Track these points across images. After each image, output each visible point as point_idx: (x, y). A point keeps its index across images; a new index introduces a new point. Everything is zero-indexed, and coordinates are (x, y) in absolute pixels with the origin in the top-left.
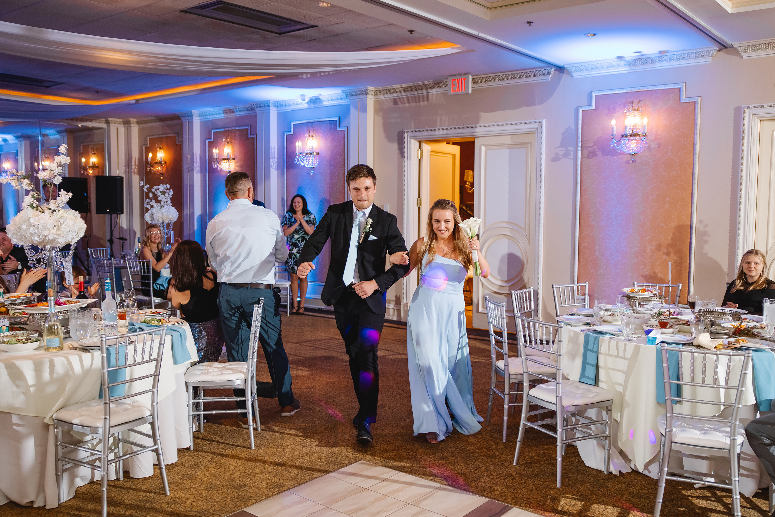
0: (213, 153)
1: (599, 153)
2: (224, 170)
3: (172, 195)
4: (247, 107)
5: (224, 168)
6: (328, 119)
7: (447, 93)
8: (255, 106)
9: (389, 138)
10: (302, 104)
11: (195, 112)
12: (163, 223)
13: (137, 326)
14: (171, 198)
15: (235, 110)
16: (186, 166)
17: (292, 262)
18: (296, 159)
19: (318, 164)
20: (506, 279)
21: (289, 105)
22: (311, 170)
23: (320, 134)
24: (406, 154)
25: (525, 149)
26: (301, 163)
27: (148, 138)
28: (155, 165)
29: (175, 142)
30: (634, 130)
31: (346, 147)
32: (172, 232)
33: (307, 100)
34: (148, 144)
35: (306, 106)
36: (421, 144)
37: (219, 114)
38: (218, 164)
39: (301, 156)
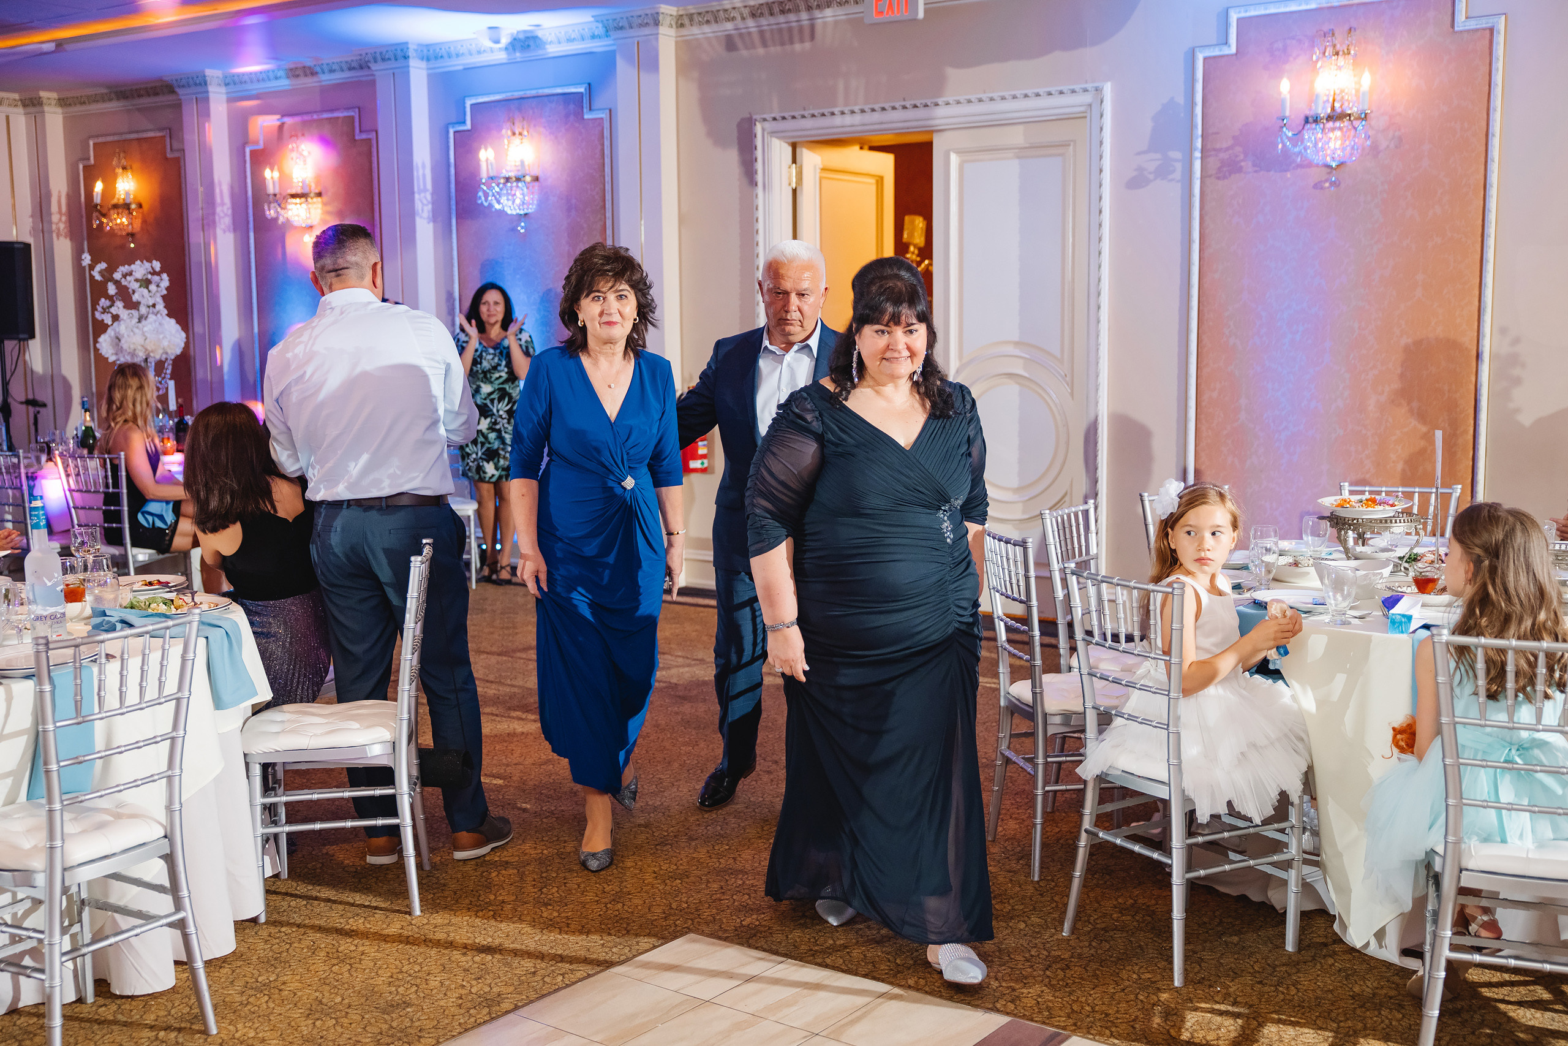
0: (264, 179)
1: (1247, 165)
2: (295, 223)
3: (167, 289)
4: (349, 59)
5: (296, 218)
6: (559, 90)
7: (862, 18)
8: (369, 57)
9: (716, 136)
10: (492, 50)
11: (213, 74)
12: (146, 360)
13: (115, 615)
14: (163, 297)
15: (318, 69)
16: (194, 213)
17: (477, 454)
18: (480, 194)
19: (539, 205)
20: (1015, 483)
21: (457, 55)
22: (520, 221)
23: (542, 129)
24: (759, 178)
25: (1060, 159)
26: (494, 202)
27: (91, 143)
28: (112, 212)
29: (165, 153)
30: (1337, 105)
31: (607, 161)
32: (171, 384)
33: (505, 41)
34: (92, 158)
35: (502, 56)
36: (798, 150)
37: (276, 78)
38: (279, 209)
39: (494, 185)
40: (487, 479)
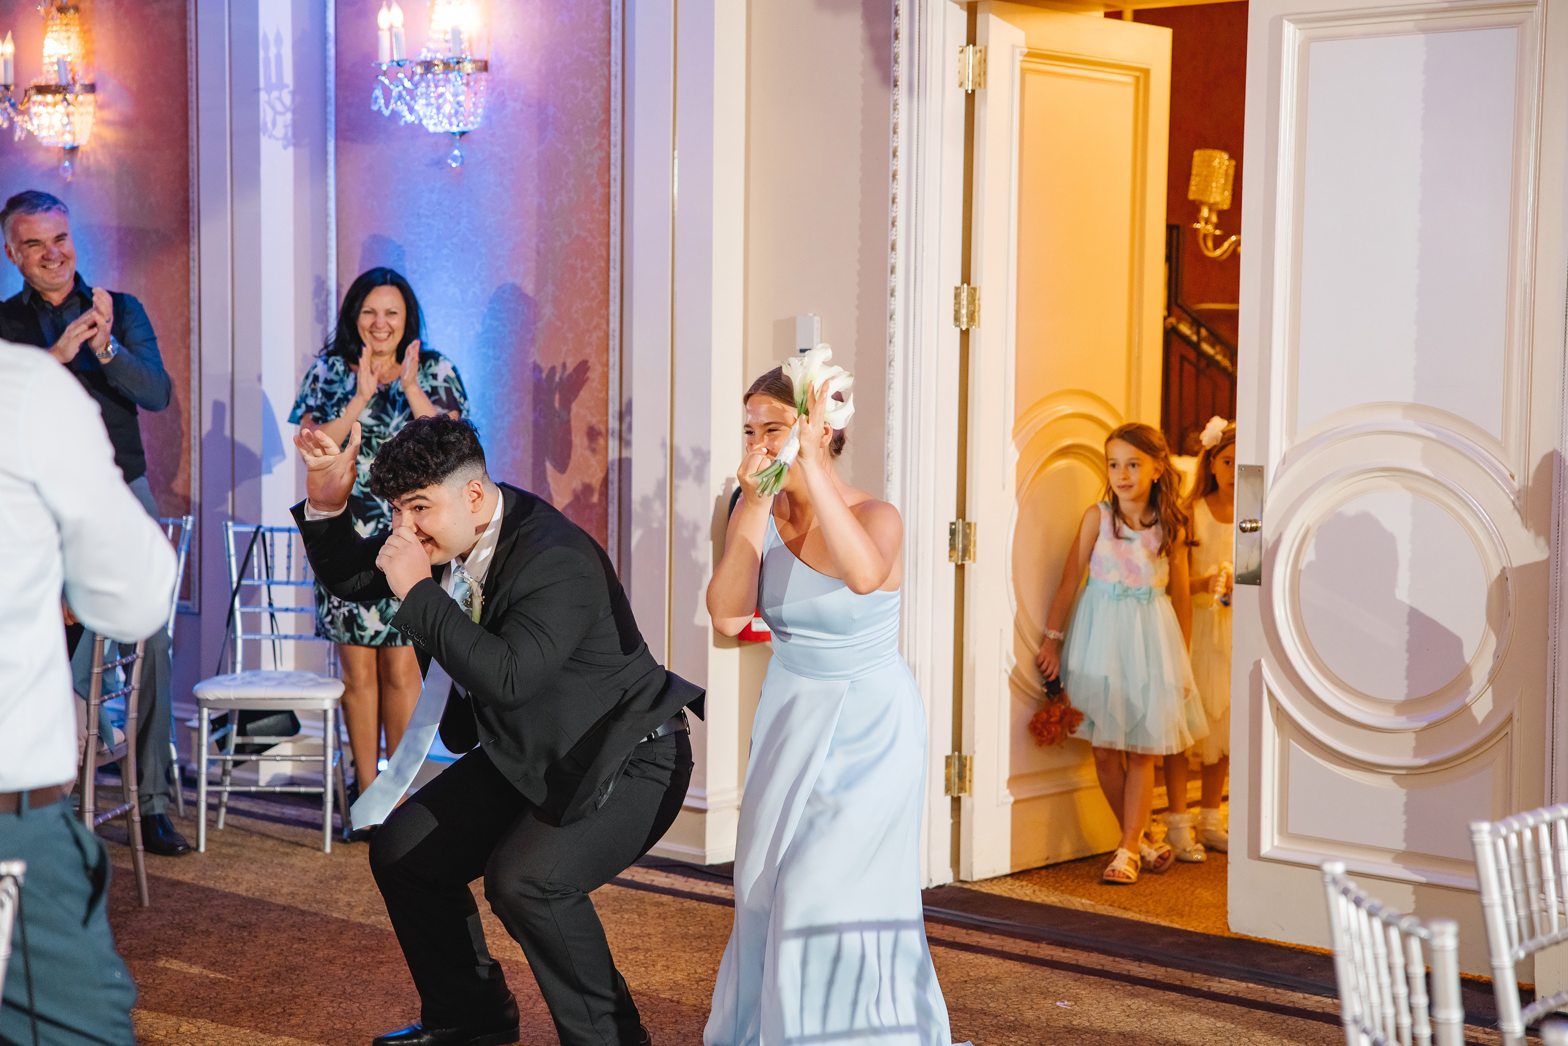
2: (45, 142)
5: (44, 133)
18: (378, 92)
19: (487, 117)
20: (1400, 693)
22: (452, 146)
24: (902, 71)
25: (1512, 33)
26: (403, 108)
31: (616, 34)
36: (979, 17)
38: (13, 114)
39: (401, 75)
40: (366, 641)
